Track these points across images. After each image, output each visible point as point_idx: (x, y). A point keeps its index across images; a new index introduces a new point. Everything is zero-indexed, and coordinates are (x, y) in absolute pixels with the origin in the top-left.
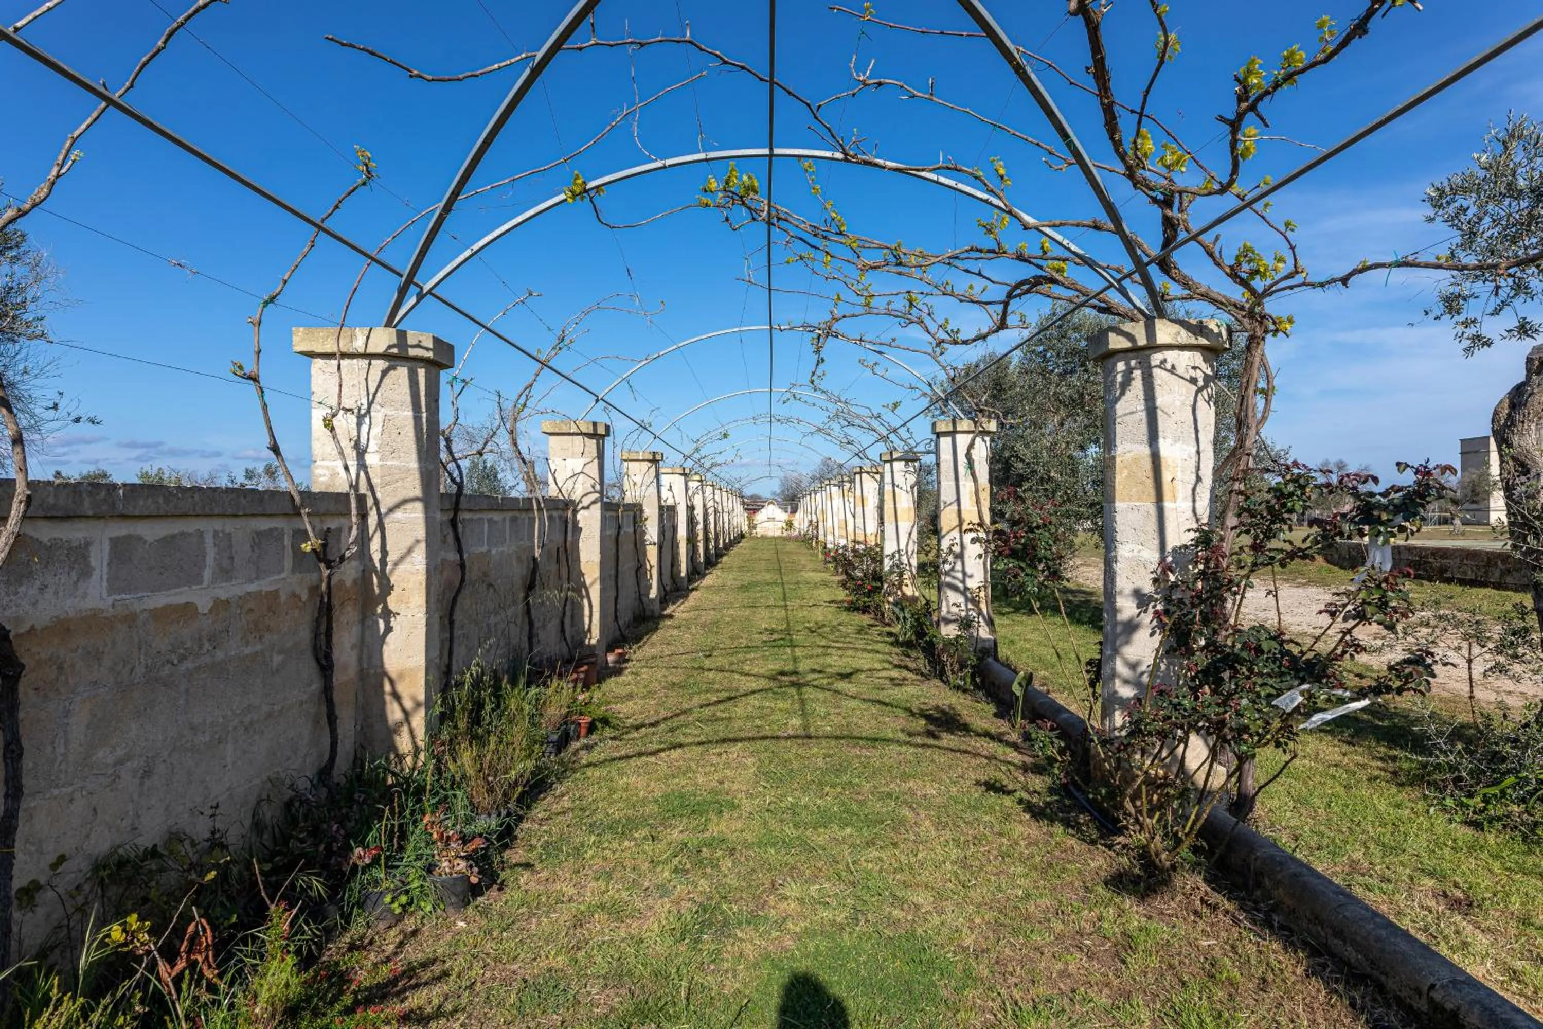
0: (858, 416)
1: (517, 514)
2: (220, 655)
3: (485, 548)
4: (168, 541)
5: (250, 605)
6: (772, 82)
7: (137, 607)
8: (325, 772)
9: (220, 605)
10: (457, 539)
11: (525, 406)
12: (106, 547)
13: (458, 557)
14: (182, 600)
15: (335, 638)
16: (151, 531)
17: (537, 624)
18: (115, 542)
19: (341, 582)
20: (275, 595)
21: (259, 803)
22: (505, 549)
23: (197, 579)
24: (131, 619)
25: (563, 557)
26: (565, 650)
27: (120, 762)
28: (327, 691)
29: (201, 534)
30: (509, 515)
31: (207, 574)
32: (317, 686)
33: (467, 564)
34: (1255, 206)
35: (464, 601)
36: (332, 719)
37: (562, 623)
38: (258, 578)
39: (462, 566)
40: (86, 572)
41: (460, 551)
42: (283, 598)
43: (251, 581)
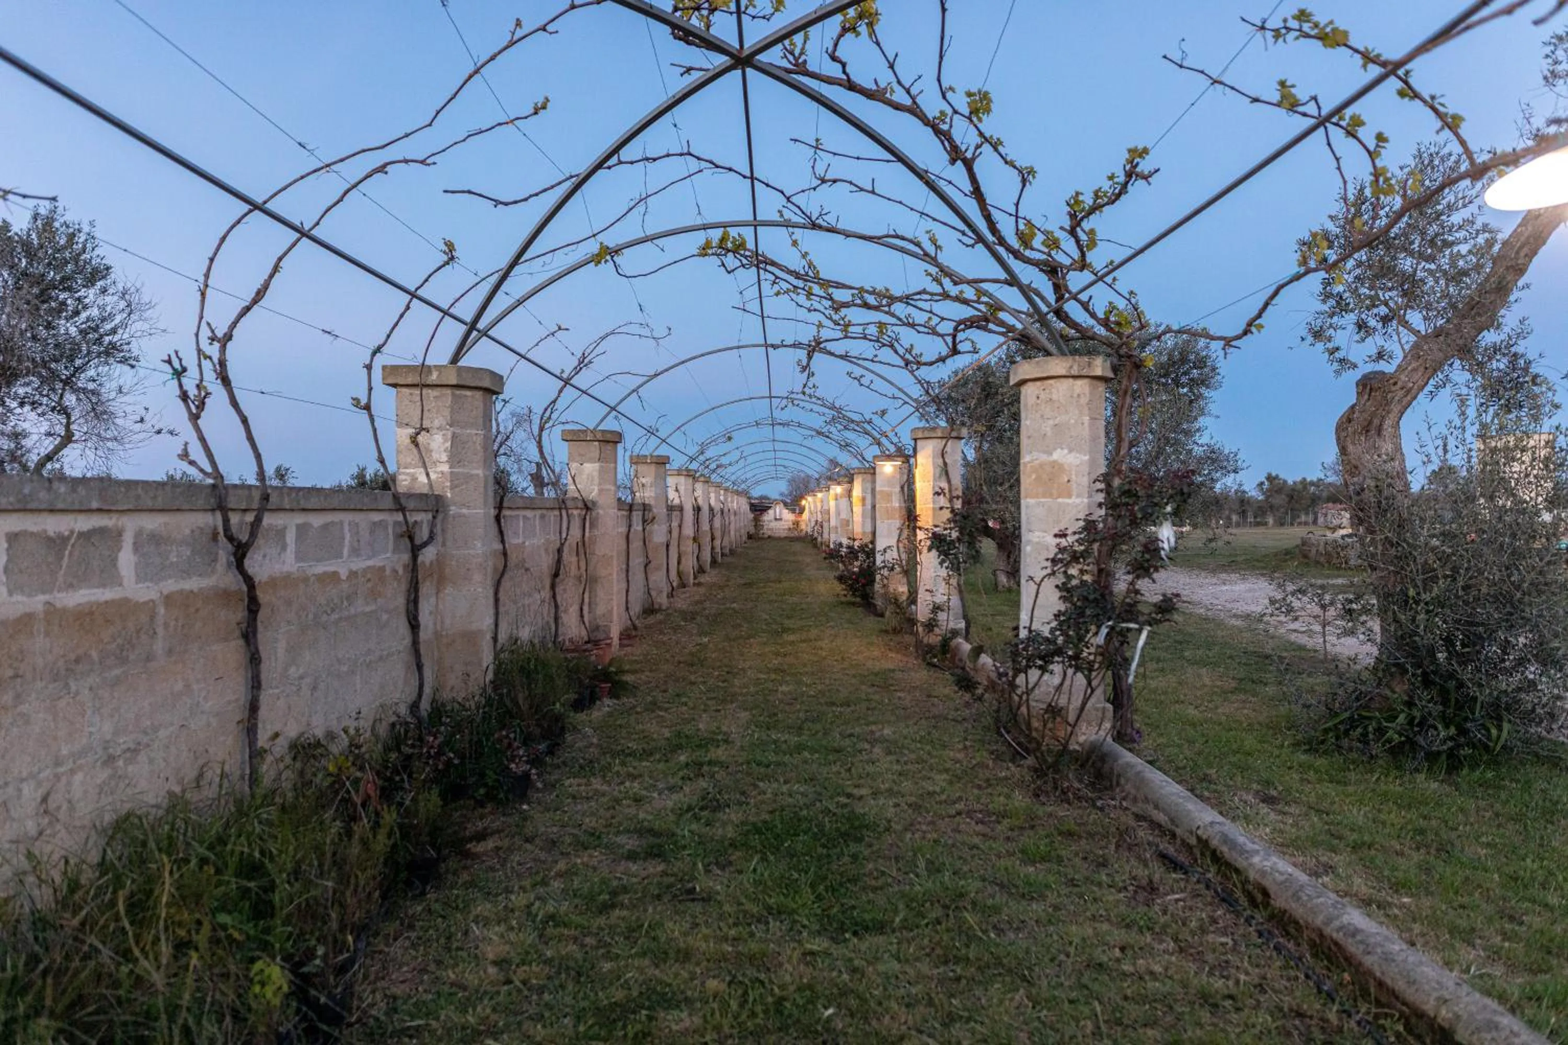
0: (853, 421)
1: (544, 512)
2: (352, 611)
3: (520, 541)
4: (325, 527)
5: (369, 576)
6: (752, 178)
7: (310, 572)
8: (414, 707)
9: (353, 574)
10: (501, 532)
11: (550, 418)
12: (294, 529)
13: (501, 547)
14: (331, 569)
15: (420, 606)
16: (317, 520)
17: (562, 609)
18: (298, 527)
19: (423, 562)
20: (382, 569)
21: (375, 721)
22: (535, 541)
23: (339, 555)
24: (306, 580)
25: (581, 551)
26: (584, 633)
27: (301, 678)
28: (415, 643)
29: (341, 523)
30: (538, 513)
31: (346, 552)
32: (408, 641)
33: (509, 552)
34: (1106, 279)
35: (506, 584)
36: (420, 667)
37: (581, 609)
38: (374, 556)
39: (505, 554)
40: (284, 548)
41: (503, 541)
42: (388, 572)
43: (369, 558)
